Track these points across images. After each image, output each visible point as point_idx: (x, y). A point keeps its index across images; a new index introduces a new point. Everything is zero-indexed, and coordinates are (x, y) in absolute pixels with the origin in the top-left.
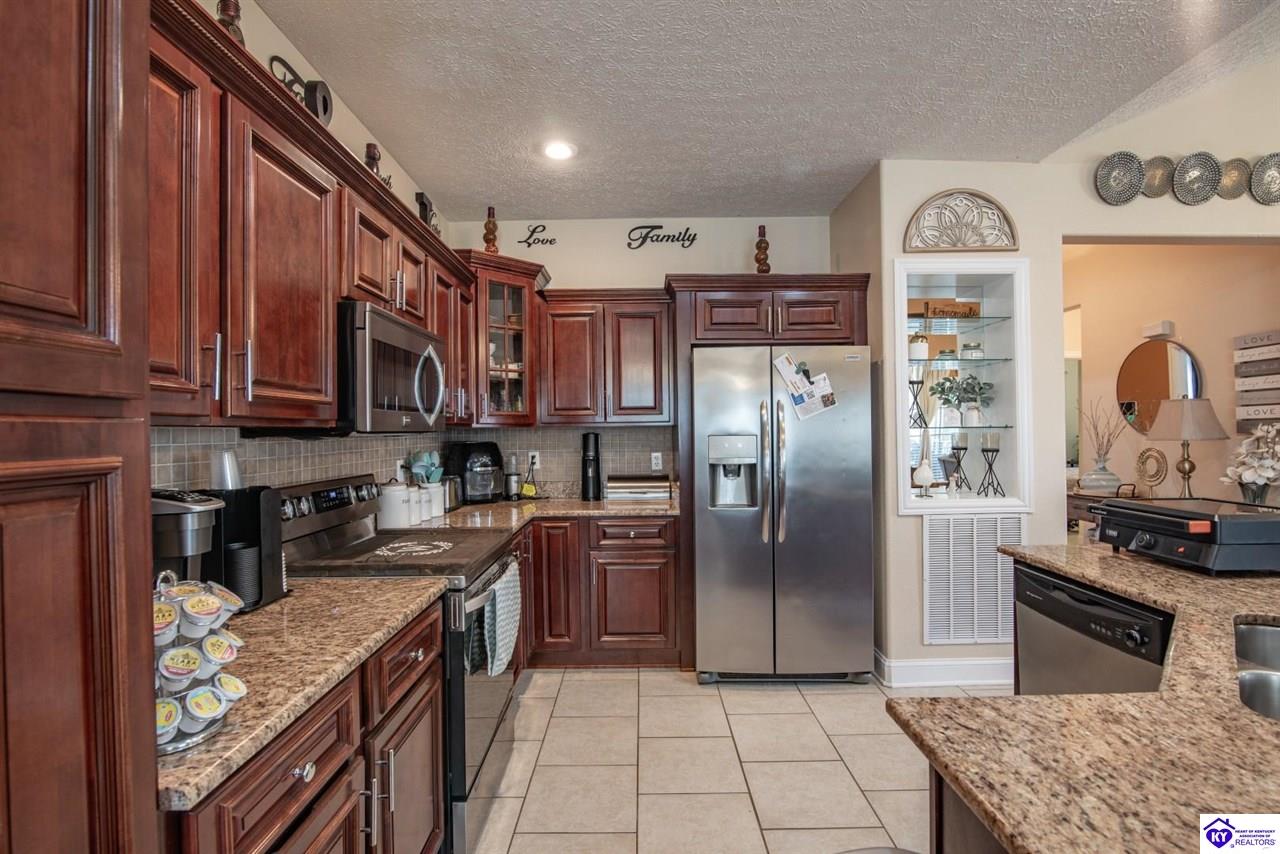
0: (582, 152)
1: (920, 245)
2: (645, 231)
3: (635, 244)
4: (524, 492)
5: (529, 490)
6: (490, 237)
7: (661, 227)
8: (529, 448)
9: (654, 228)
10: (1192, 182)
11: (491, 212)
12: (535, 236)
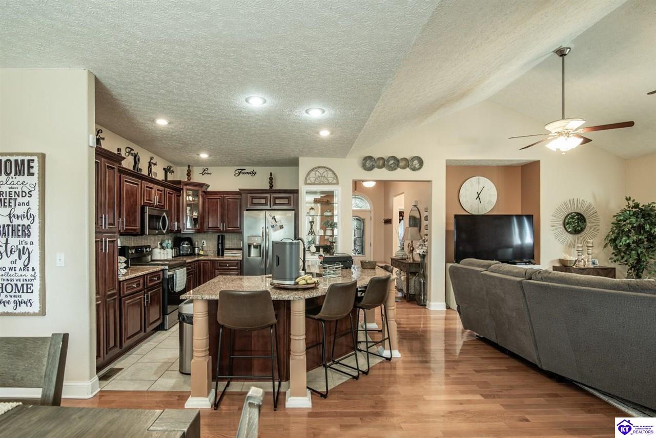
0: (210, 156)
1: (310, 182)
2: (240, 171)
3: (236, 175)
4: (200, 253)
5: (201, 253)
6: (189, 174)
7: (245, 170)
8: (202, 239)
9: (243, 170)
10: (391, 164)
11: (189, 166)
12: (205, 172)
